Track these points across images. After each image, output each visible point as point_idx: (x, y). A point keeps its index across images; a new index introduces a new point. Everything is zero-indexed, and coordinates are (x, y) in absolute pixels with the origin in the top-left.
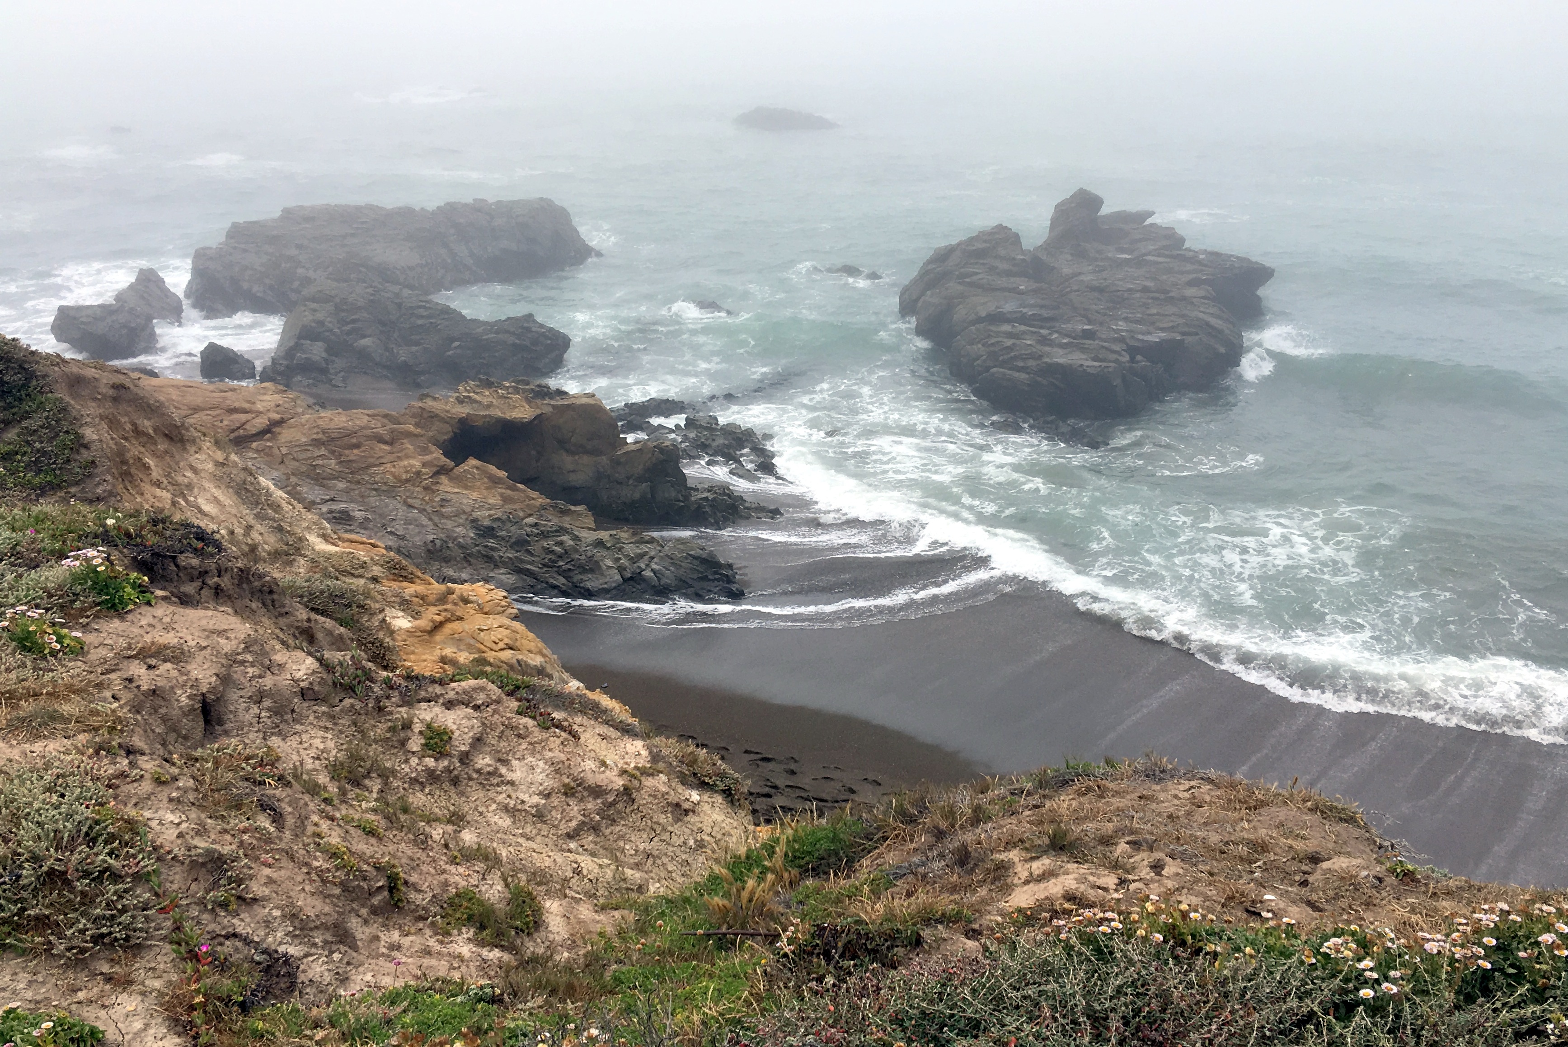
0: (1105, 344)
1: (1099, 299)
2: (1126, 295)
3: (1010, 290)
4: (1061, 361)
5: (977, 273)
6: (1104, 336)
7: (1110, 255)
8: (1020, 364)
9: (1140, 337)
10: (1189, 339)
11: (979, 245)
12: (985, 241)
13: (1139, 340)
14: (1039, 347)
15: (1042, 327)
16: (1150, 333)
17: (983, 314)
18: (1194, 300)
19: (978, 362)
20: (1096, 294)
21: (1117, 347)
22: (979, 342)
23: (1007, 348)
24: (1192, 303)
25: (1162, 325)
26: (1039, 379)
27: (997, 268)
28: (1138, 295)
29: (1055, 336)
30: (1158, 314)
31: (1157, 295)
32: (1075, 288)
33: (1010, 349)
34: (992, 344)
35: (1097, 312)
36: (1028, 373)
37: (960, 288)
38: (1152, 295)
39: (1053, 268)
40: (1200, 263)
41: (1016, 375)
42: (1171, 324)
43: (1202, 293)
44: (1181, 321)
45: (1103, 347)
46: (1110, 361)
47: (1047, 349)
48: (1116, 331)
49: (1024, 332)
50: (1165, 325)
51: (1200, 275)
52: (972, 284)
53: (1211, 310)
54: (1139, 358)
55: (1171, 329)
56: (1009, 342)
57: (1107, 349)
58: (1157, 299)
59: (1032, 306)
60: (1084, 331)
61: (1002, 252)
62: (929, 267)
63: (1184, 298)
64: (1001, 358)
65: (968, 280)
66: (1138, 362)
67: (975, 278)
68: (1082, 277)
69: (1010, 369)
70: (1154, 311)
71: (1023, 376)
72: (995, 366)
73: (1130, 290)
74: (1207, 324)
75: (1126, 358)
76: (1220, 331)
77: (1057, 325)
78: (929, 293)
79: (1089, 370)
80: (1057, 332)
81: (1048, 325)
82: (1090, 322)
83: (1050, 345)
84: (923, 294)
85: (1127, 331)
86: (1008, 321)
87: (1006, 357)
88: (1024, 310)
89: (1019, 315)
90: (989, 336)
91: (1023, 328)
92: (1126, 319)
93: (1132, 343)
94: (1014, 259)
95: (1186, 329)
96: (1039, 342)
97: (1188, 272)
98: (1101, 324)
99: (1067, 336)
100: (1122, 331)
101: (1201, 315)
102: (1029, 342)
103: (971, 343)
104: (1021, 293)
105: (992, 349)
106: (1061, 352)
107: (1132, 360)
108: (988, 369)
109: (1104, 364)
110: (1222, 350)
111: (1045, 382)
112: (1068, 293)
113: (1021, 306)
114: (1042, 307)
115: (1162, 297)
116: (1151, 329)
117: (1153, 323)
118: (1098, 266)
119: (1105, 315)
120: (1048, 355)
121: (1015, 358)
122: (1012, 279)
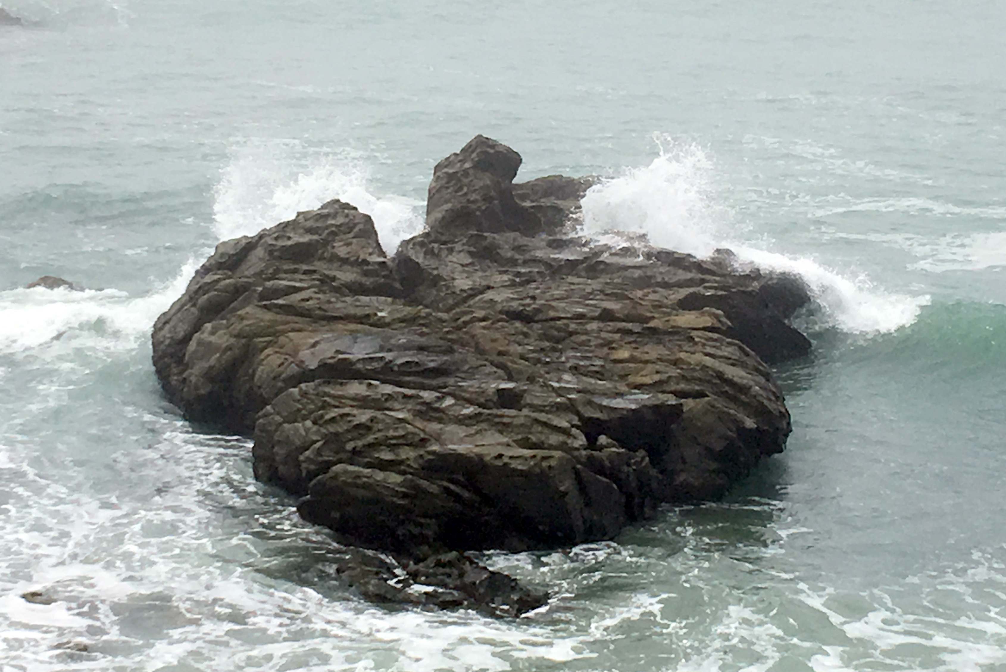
0: (543, 417)
1: (526, 335)
2: (573, 326)
3: (364, 319)
4: (461, 448)
5: (298, 290)
6: (536, 402)
7: (539, 254)
8: (386, 455)
9: (604, 401)
10: (689, 404)
11: (297, 238)
12: (310, 231)
13: (602, 408)
14: (419, 424)
15: (424, 388)
16: (621, 395)
17: (313, 365)
18: (694, 334)
19: (307, 453)
20: (518, 324)
21: (562, 421)
22: (305, 418)
23: (359, 426)
24: (691, 339)
25: (639, 380)
26: (424, 483)
27: (334, 279)
28: (593, 326)
29: (449, 401)
30: (632, 359)
31: (629, 326)
32: (480, 314)
33: (366, 428)
34: (333, 420)
35: (522, 357)
36: (404, 473)
37: (268, 316)
38: (619, 325)
39: (439, 278)
41: (380, 476)
42: (657, 377)
43: (707, 321)
44: (674, 372)
45: (536, 421)
46: (551, 447)
47: (435, 426)
48: (559, 392)
49: (390, 397)
50: (648, 380)
51: (700, 289)
52: (288, 309)
53: (727, 351)
54: (603, 439)
55: (657, 386)
56: (363, 416)
57: (544, 424)
58: (629, 332)
59: (405, 348)
60: (500, 391)
61: (343, 251)
62: (208, 279)
63: (676, 331)
64: (349, 446)
65: (281, 301)
66: (601, 448)
67: (294, 298)
68: (489, 295)
69: (369, 465)
70: (624, 354)
71: (394, 478)
72: (340, 461)
73: (581, 316)
74: (720, 375)
75: (581, 440)
76: (744, 389)
77: (451, 381)
78: (208, 326)
79: (515, 464)
80: (452, 395)
81: (434, 382)
82: (510, 378)
83: (440, 420)
84: (197, 328)
85: (579, 391)
86: (360, 376)
87: (360, 443)
88: (389, 356)
89: (377, 365)
90: (325, 406)
91: (388, 389)
92: (575, 369)
93: (589, 413)
94: (365, 262)
95: (682, 386)
96: (419, 414)
97: (680, 285)
98: (531, 379)
99: (471, 402)
100: (569, 390)
101: (708, 361)
102: (401, 415)
103: (292, 418)
104: (380, 324)
105: (332, 428)
106: (461, 431)
107: (592, 443)
108: (326, 466)
109: (540, 453)
110: (750, 423)
111: (434, 489)
112: (466, 323)
113: (382, 349)
114: (421, 349)
115: (636, 327)
116: (623, 386)
117: (623, 377)
118: (518, 274)
119: (539, 361)
120: (438, 438)
121: (376, 445)
122: (364, 299)
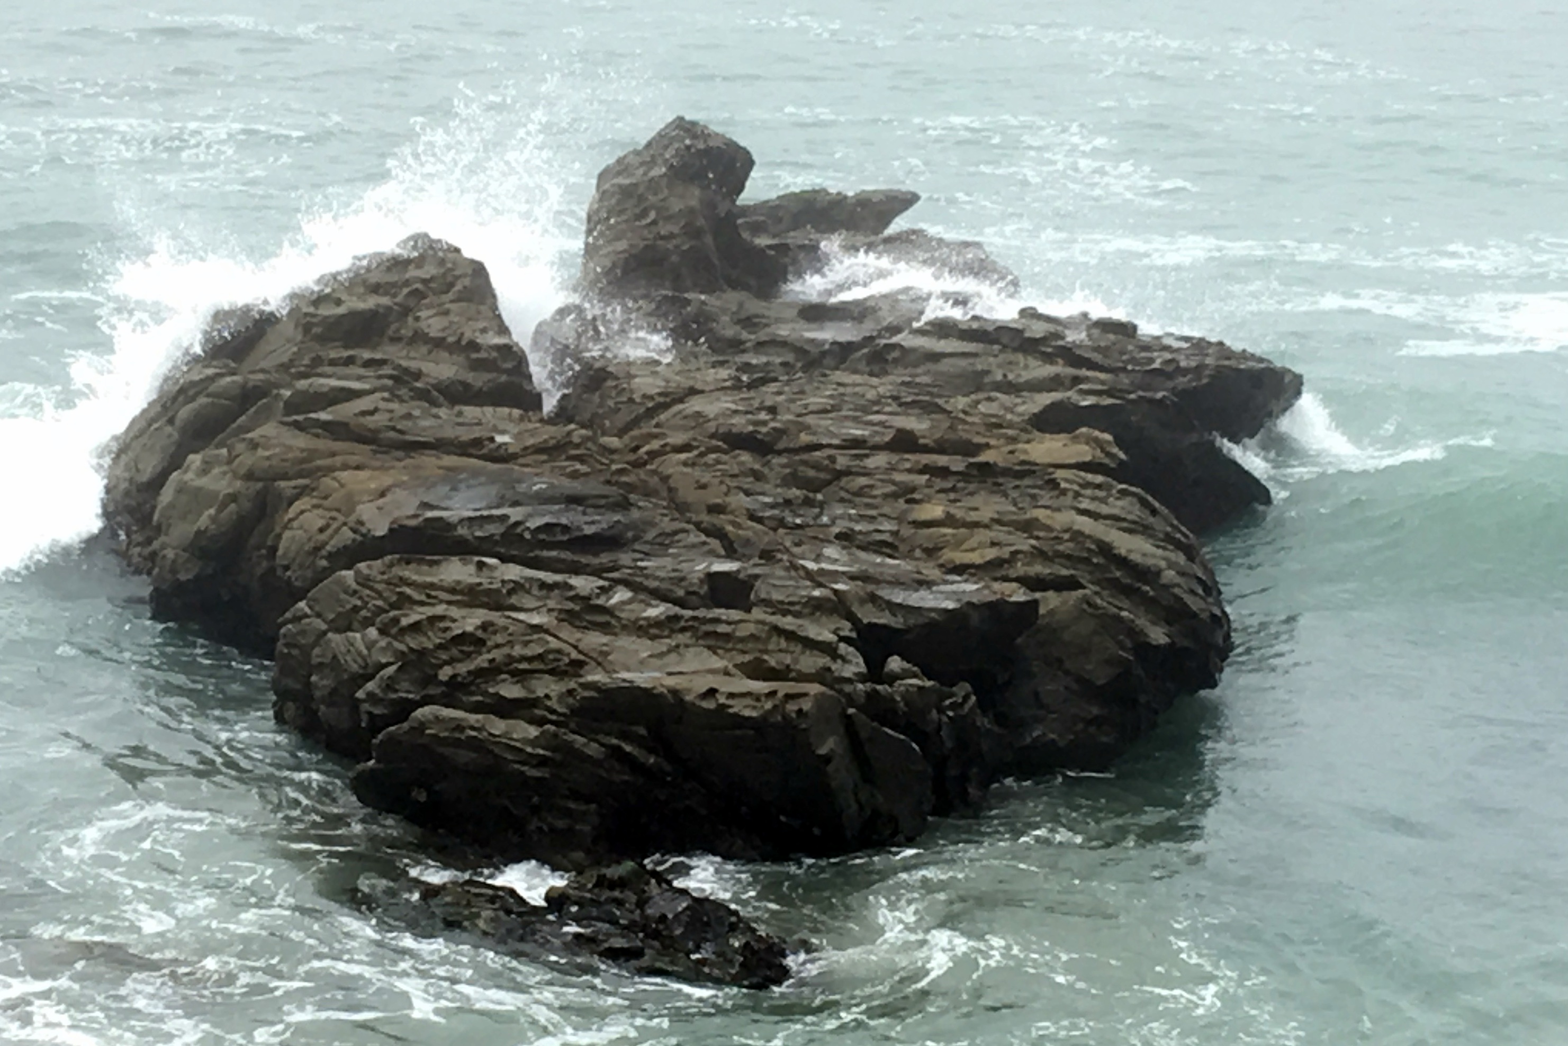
0: (788, 622)
1: (758, 476)
2: (842, 461)
3: (464, 448)
4: (642, 678)
5: (353, 394)
6: (776, 596)
7: (783, 331)
8: (511, 691)
9: (899, 596)
10: (1050, 601)
12: (376, 289)
13: (894, 608)
14: (568, 633)
15: (576, 569)
16: (924, 584)
18: (1060, 474)
19: (370, 686)
20: (745, 457)
21: (821, 631)
22: (367, 623)
23: (463, 638)
24: (1053, 484)
25: (961, 557)
26: (576, 739)
27: (418, 375)
28: (879, 460)
29: (622, 595)
30: (949, 520)
31: (942, 460)
32: (677, 438)
33: (474, 642)
34: (415, 627)
35: (752, 516)
36: (540, 722)
37: (301, 441)
38: (926, 459)
39: (606, 374)
40: (1070, 355)
41: (498, 726)
42: (991, 554)
43: (1084, 452)
44: (1024, 543)
45: (778, 631)
46: (803, 678)
47: (594, 640)
48: (815, 578)
49: (517, 587)
50: (975, 558)
51: (1072, 395)
52: (336, 430)
53: (1117, 506)
54: (895, 663)
55: (994, 568)
56: (469, 621)
57: (791, 636)
58: (944, 472)
59: (544, 499)
60: (712, 577)
61: (434, 325)
63: (1027, 470)
64: (445, 673)
65: (324, 416)
66: (892, 679)
67: (346, 411)
68: (695, 405)
69: (476, 708)
70: (935, 511)
71: (522, 731)
72: (425, 700)
73: (857, 443)
74: (1105, 549)
75: (854, 665)
76: (1147, 575)
77: (625, 558)
78: (195, 460)
79: (735, 707)
80: (627, 583)
81: (595, 561)
82: (731, 553)
83: (605, 628)
84: (175, 462)
85: (853, 577)
86: (463, 549)
87: (463, 668)
88: (515, 513)
89: (495, 529)
90: (404, 601)
91: (514, 572)
92: (846, 538)
93: (870, 615)
94: (473, 346)
95: (1039, 569)
96: (569, 617)
97: (1036, 387)
98: (767, 556)
99: (663, 597)
100: (835, 576)
101: (1084, 524)
102: (535, 619)
103: (344, 624)
104: (501, 456)
105: (414, 642)
106: (644, 648)
107: (875, 672)
108: (404, 709)
109: (784, 688)
110: (1158, 635)
111: (593, 750)
112: (653, 455)
114: (573, 500)
115: (957, 463)
116: (931, 571)
117: (931, 552)
118: (746, 367)
119: (781, 523)
120: (601, 659)
121: (492, 672)
122: (471, 412)
